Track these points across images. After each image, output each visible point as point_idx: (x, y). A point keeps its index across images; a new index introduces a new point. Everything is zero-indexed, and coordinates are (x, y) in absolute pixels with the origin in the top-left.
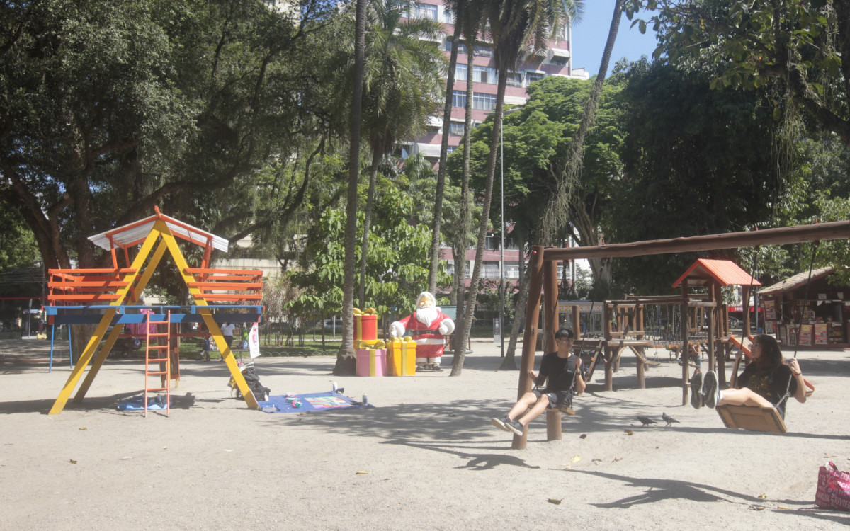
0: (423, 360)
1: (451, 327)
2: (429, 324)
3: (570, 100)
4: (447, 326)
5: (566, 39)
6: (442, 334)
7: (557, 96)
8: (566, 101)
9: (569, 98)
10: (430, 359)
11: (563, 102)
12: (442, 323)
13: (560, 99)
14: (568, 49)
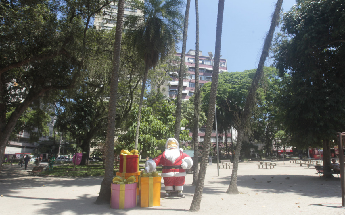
0: (170, 188)
1: (191, 164)
2: (174, 162)
3: (232, 77)
4: (187, 162)
5: (226, 67)
6: (184, 169)
7: (227, 77)
8: (230, 78)
9: (231, 77)
10: (176, 187)
11: (229, 78)
12: (183, 160)
13: (228, 77)
14: (226, 70)
